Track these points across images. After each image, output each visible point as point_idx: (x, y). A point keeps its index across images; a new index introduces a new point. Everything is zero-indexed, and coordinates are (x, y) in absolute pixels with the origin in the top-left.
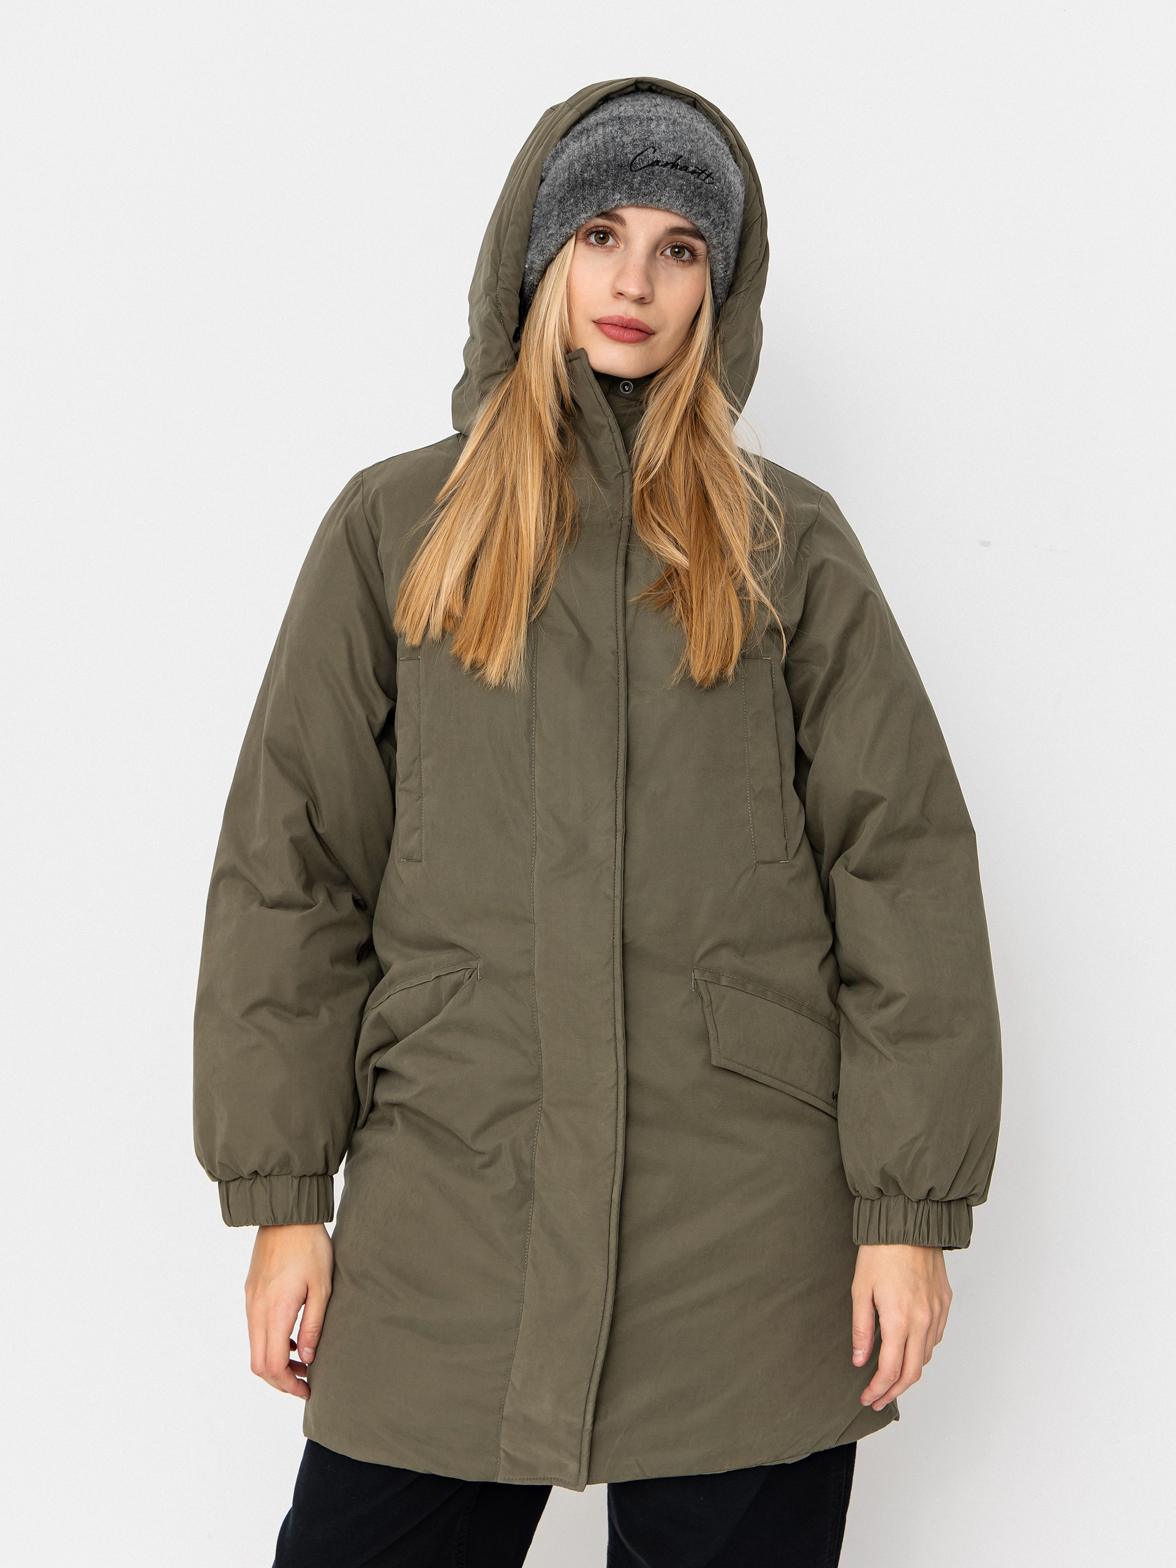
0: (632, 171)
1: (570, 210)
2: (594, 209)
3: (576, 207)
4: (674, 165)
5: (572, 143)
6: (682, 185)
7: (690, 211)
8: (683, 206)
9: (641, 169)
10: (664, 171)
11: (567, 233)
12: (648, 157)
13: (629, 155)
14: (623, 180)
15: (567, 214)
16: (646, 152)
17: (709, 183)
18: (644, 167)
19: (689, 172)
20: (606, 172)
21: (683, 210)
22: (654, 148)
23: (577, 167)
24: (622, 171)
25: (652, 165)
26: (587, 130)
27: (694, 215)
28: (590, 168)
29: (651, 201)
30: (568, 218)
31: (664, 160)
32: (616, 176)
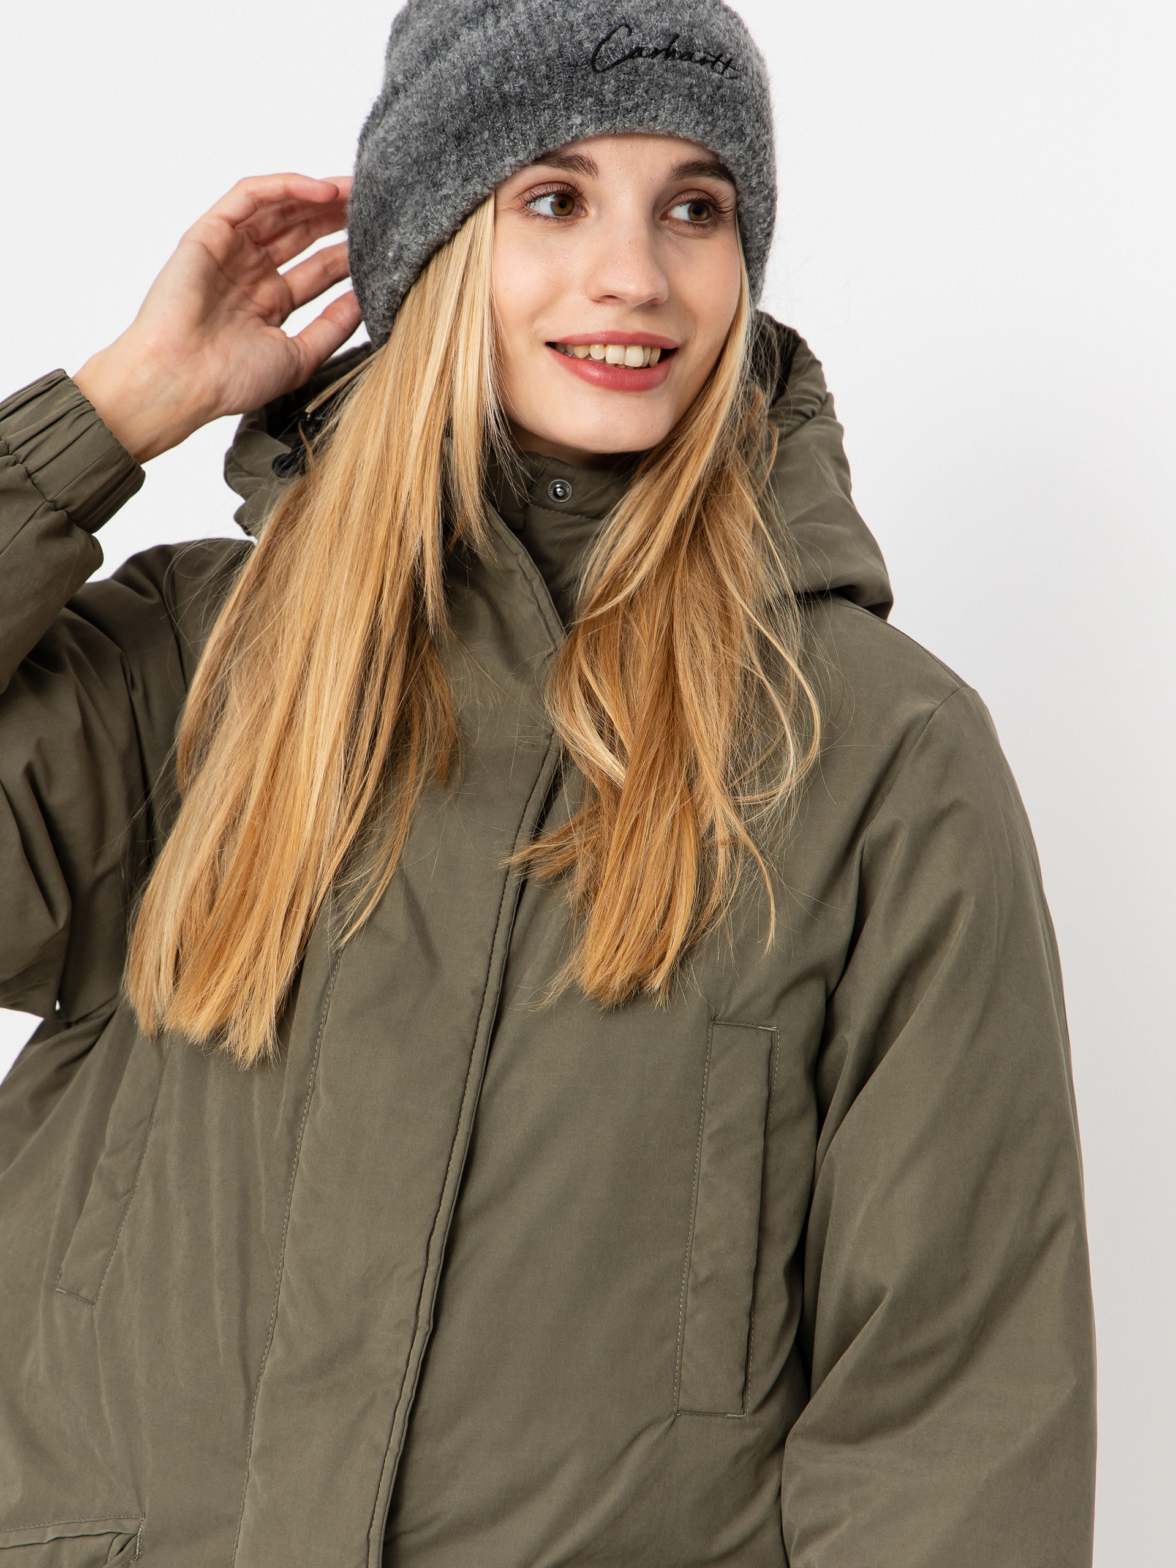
0: (598, 72)
1: (484, 152)
2: (531, 146)
3: (496, 146)
4: (669, 53)
5: (464, 31)
6: (691, 86)
7: (712, 131)
8: (698, 123)
9: (613, 65)
10: (654, 64)
11: (475, 193)
12: (622, 43)
13: (586, 45)
14: (583, 89)
15: (478, 159)
16: (615, 35)
17: (732, 78)
18: (618, 62)
19: (696, 62)
20: (548, 78)
21: (700, 131)
22: (627, 26)
23: (486, 74)
24: (579, 74)
25: (632, 56)
26: (493, 7)
27: (718, 137)
28: (513, 73)
29: (640, 121)
30: (480, 167)
31: (650, 46)
32: (569, 83)
